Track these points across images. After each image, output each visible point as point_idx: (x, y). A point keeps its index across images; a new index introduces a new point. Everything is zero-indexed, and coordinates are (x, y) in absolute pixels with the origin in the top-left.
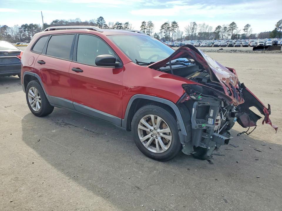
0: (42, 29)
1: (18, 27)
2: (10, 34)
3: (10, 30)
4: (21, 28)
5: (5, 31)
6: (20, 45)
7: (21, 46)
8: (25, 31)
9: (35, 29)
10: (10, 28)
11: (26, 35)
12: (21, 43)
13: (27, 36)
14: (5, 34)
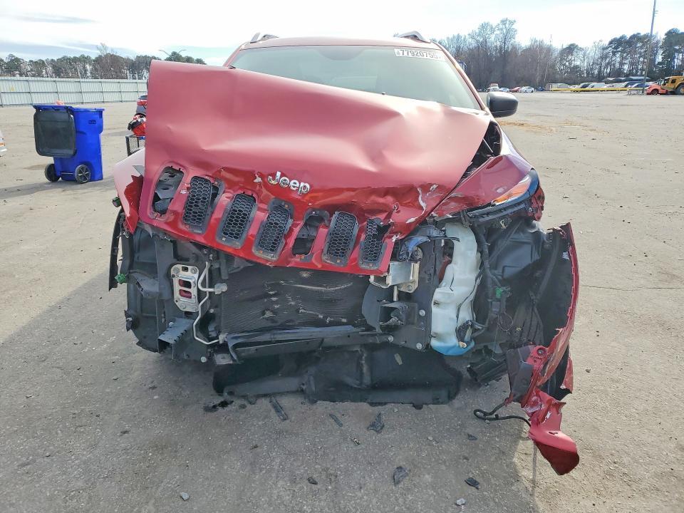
0: (661, 44)
1: (601, 44)
2: (578, 63)
3: (581, 55)
4: (607, 48)
5: (570, 57)
6: (587, 89)
7: (588, 91)
8: (614, 53)
9: (641, 48)
10: (581, 49)
11: (614, 65)
12: (593, 84)
13: (617, 65)
14: (567, 64)
